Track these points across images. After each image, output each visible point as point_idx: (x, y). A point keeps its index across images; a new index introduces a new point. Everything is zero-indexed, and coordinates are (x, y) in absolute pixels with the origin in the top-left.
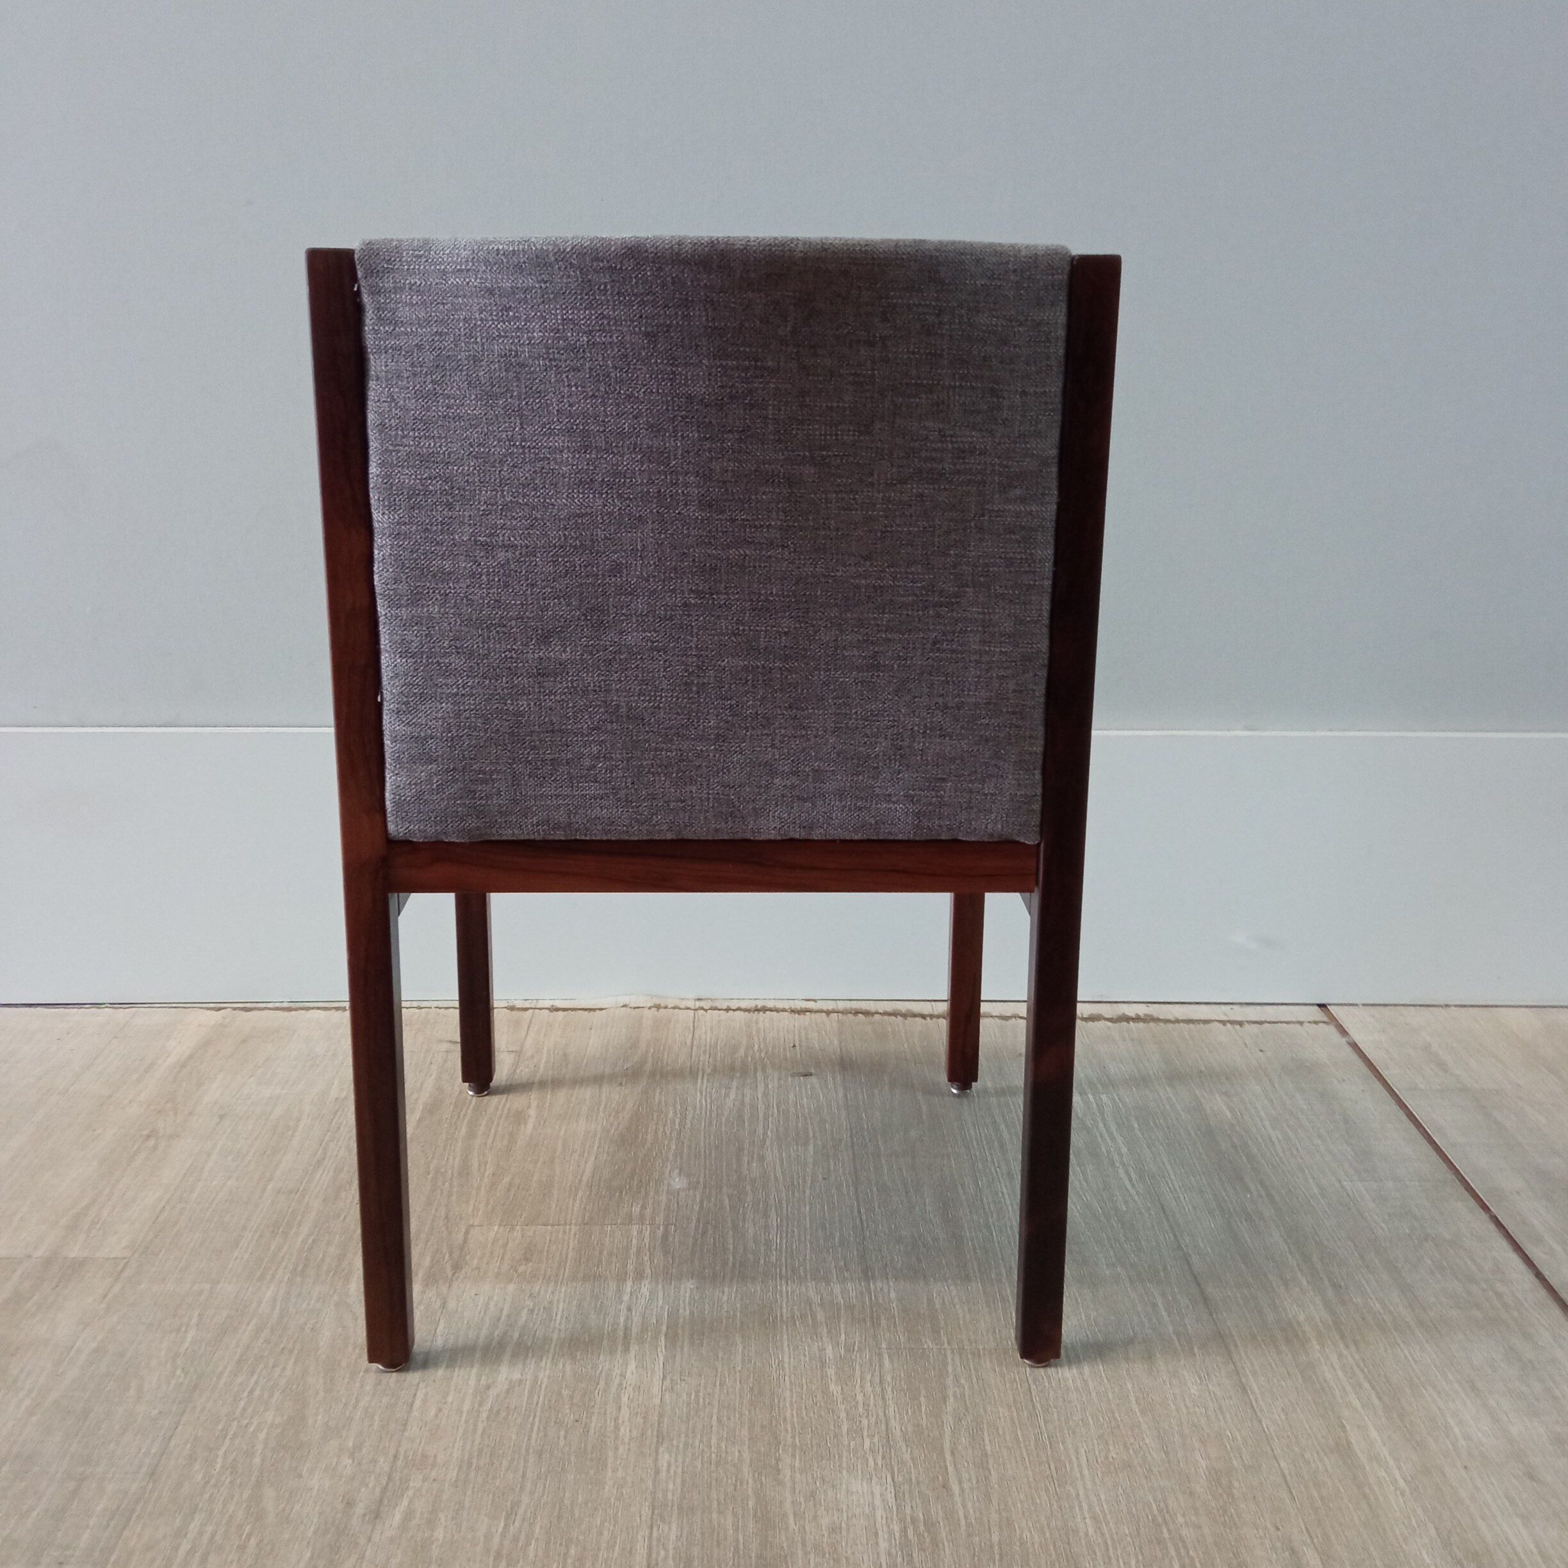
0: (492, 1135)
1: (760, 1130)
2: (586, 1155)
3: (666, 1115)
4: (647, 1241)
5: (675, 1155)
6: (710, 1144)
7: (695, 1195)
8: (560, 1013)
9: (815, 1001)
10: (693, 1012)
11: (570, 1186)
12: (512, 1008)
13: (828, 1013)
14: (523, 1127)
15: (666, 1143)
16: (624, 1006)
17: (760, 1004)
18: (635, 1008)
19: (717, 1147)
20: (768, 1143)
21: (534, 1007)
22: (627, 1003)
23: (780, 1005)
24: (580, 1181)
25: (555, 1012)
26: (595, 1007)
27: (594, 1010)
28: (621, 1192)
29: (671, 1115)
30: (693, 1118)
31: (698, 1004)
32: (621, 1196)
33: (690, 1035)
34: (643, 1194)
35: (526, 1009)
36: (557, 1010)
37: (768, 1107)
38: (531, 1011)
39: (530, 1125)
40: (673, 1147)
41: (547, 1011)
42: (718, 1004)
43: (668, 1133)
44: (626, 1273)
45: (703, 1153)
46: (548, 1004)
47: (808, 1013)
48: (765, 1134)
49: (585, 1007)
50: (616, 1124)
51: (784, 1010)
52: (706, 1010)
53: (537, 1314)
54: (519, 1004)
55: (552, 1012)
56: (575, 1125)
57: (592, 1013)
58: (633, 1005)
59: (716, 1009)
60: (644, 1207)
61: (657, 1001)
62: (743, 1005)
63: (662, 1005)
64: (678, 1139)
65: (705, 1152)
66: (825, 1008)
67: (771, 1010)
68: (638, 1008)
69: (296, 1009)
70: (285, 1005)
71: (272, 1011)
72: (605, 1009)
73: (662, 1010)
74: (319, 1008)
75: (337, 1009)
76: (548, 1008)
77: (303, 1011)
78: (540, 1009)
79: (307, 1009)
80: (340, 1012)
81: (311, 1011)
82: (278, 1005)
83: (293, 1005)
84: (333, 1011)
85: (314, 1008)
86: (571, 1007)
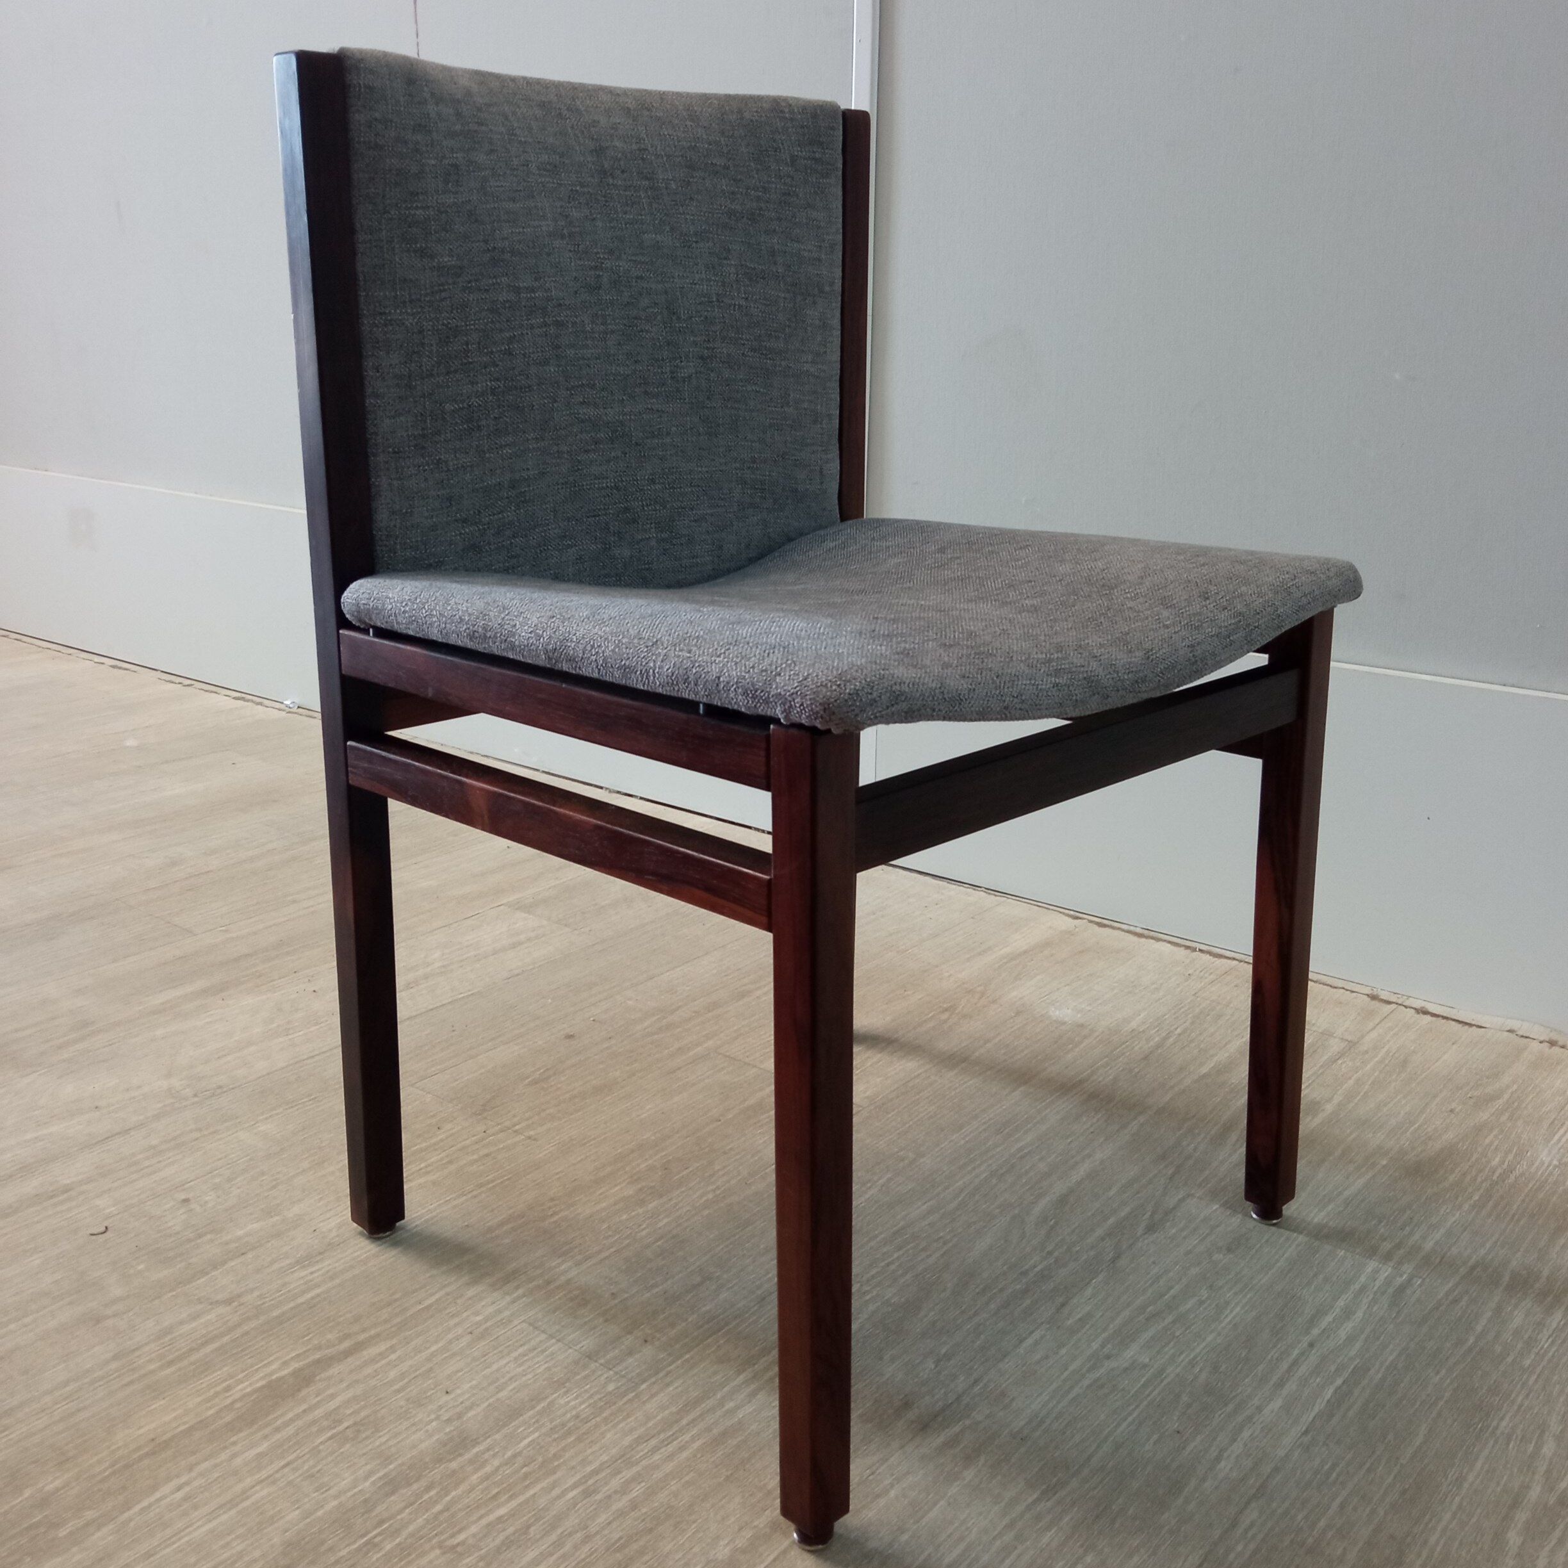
8: (1428, 1018)
11: (1325, 1196)
12: (1374, 997)
16: (1511, 1031)
18: (1522, 1036)
21: (1400, 1002)
22: (1516, 1029)
24: (1340, 1193)
25: (1421, 1015)
26: (1473, 1023)
27: (1470, 1025)
28: (1380, 1222)
35: (1389, 1003)
36: (1426, 1012)
38: (1393, 1006)
41: (1413, 1011)
46: (1418, 1004)
49: (1460, 1019)
54: (1384, 995)
55: (1418, 1013)
56: (1370, 1135)
57: (1467, 1027)
58: (1520, 1033)
61: (1554, 1036)
63: (1560, 1042)
68: (1527, 1037)
69: (1147, 937)
70: (1138, 930)
71: (1123, 933)
72: (1483, 1027)
73: (1556, 1049)
74: (1169, 942)
75: (1187, 947)
76: (1415, 1009)
77: (1152, 941)
78: (1406, 1007)
79: (1158, 940)
80: (1189, 951)
81: (1161, 943)
82: (1132, 928)
83: (1146, 932)
84: (1182, 948)
85: (1165, 941)
86: (1445, 1015)
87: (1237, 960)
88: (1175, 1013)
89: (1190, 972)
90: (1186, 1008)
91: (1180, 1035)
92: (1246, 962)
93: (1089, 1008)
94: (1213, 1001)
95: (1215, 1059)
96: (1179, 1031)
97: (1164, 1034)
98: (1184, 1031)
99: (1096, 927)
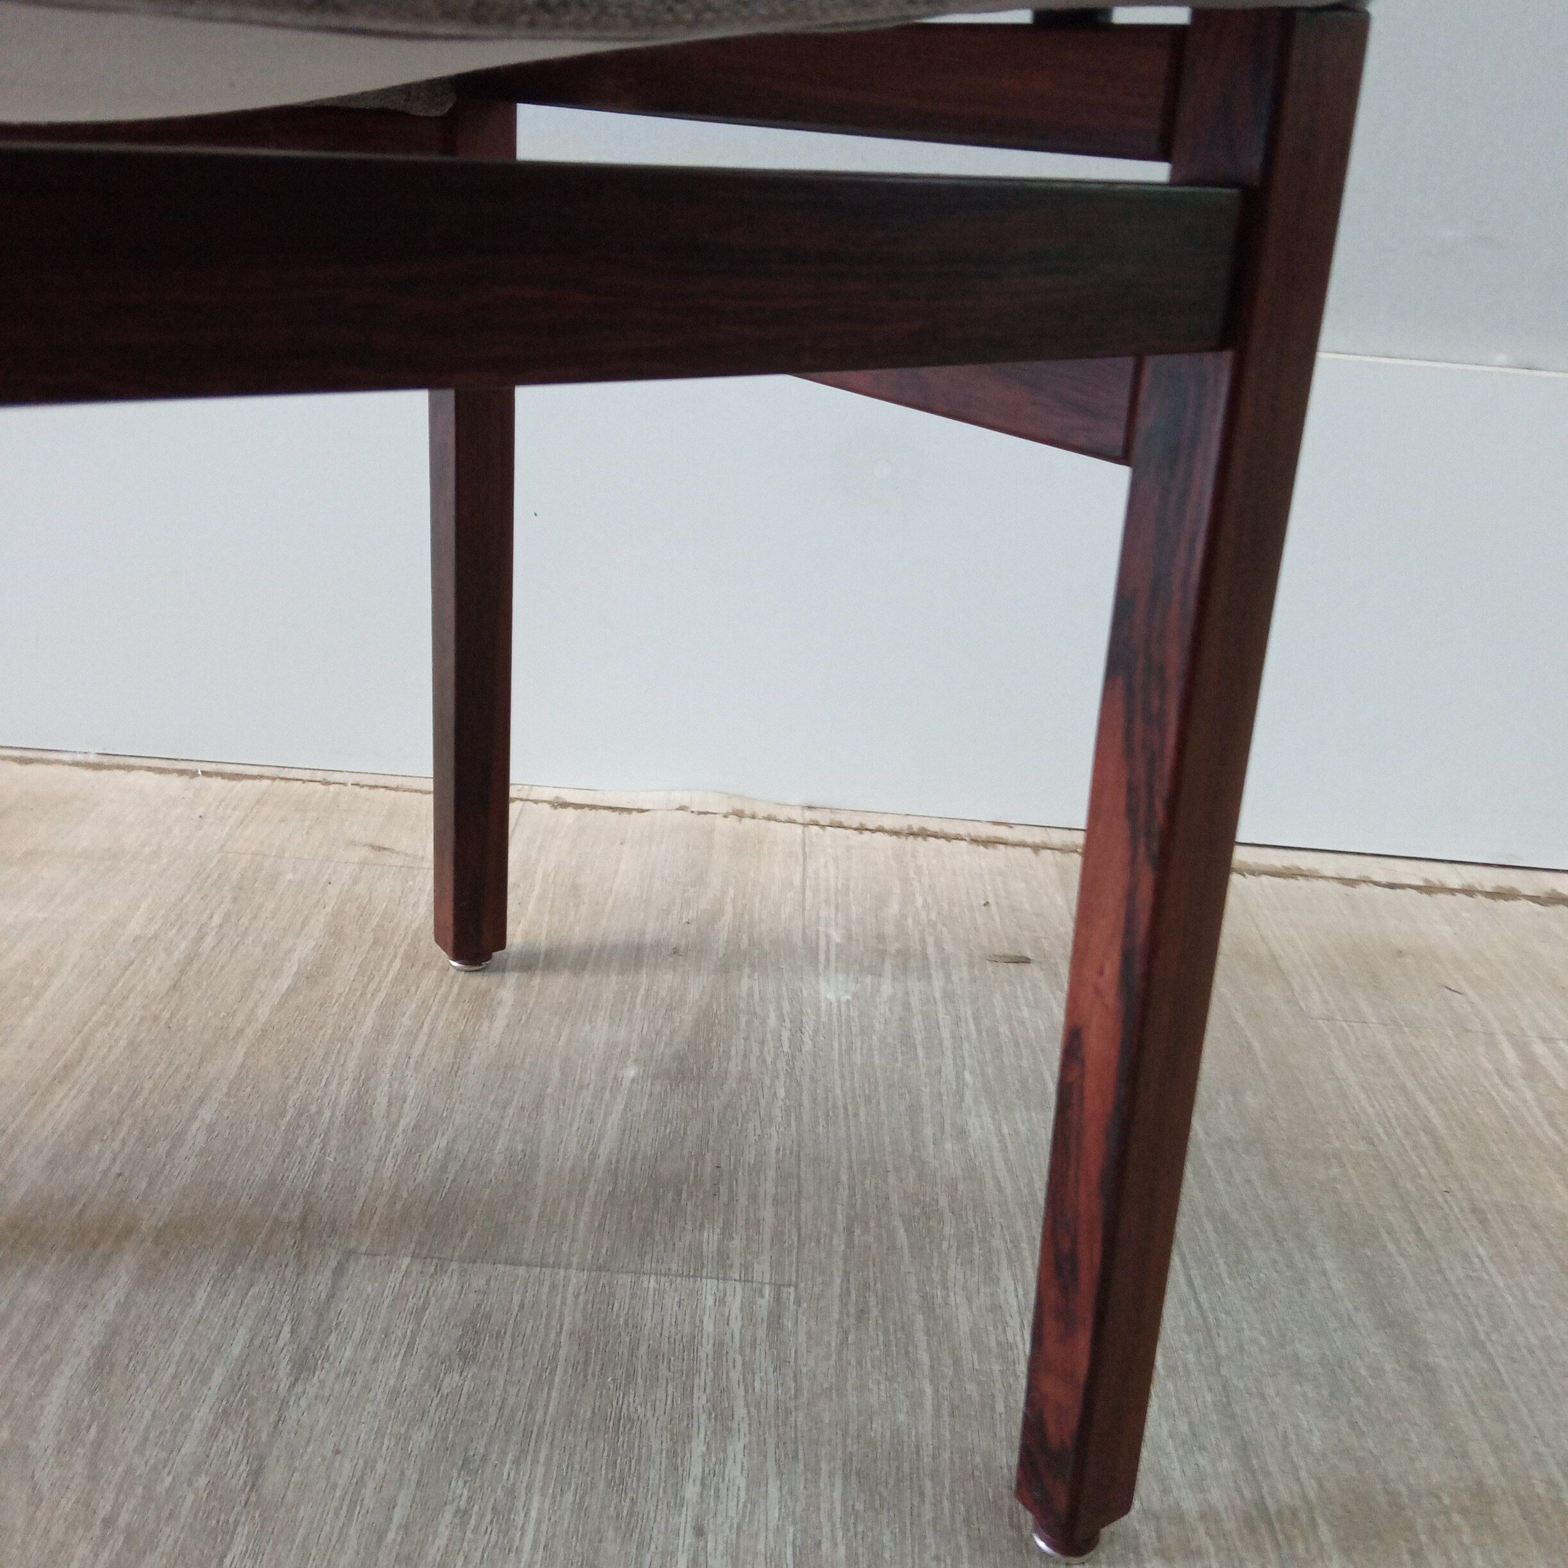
0: (423, 1038)
1: (949, 1071)
2: (607, 1096)
3: (764, 1022)
4: (736, 1326)
5: (787, 1111)
6: (853, 1090)
7: (834, 1213)
8: (570, 811)
9: (1009, 825)
10: (799, 829)
13: (1036, 848)
14: (486, 1023)
15: (768, 1082)
16: (682, 808)
17: (916, 824)
18: (700, 813)
19: (868, 1100)
20: (969, 1099)
21: (524, 797)
22: (686, 804)
23: (951, 828)
25: (560, 810)
26: (631, 807)
27: (629, 811)
28: (679, 1193)
29: (772, 1021)
30: (816, 1032)
31: (809, 815)
32: (677, 1200)
33: (799, 869)
34: (724, 1198)
36: (565, 805)
37: (957, 1021)
38: (518, 804)
39: (500, 1023)
40: (781, 1093)
41: (547, 807)
42: (843, 818)
43: (769, 1059)
44: (690, 1416)
45: (841, 1111)
46: (549, 794)
47: (1001, 847)
48: (959, 1076)
49: (613, 806)
50: (667, 1032)
51: (959, 838)
52: (823, 827)
53: (476, 1529)
55: (556, 808)
56: (587, 1028)
57: (625, 815)
58: (695, 810)
59: (840, 826)
60: (727, 1232)
61: (738, 805)
62: (889, 823)
63: (748, 812)
64: (789, 1074)
65: (846, 1108)
66: (1029, 840)
67: (936, 836)
68: (706, 813)
69: (109, 767)
70: (92, 758)
71: (67, 768)
72: (648, 810)
73: (747, 821)
74: (149, 769)
75: (182, 772)
76: (549, 802)
77: (121, 773)
78: (536, 802)
79: (129, 768)
80: (185, 778)
81: (135, 774)
82: (79, 757)
83: (106, 760)
84: (175, 775)
85: (140, 768)
86: (589, 803)
87: (267, 778)
88: (199, 889)
89: (200, 811)
90: (215, 876)
91: (221, 926)
92: (282, 779)
93: (41, 916)
94: (254, 854)
95: (295, 956)
96: (217, 920)
97: (193, 933)
98: (227, 917)
99: (17, 768)
